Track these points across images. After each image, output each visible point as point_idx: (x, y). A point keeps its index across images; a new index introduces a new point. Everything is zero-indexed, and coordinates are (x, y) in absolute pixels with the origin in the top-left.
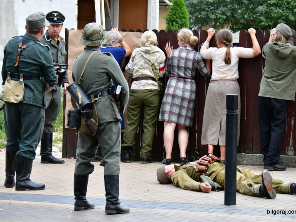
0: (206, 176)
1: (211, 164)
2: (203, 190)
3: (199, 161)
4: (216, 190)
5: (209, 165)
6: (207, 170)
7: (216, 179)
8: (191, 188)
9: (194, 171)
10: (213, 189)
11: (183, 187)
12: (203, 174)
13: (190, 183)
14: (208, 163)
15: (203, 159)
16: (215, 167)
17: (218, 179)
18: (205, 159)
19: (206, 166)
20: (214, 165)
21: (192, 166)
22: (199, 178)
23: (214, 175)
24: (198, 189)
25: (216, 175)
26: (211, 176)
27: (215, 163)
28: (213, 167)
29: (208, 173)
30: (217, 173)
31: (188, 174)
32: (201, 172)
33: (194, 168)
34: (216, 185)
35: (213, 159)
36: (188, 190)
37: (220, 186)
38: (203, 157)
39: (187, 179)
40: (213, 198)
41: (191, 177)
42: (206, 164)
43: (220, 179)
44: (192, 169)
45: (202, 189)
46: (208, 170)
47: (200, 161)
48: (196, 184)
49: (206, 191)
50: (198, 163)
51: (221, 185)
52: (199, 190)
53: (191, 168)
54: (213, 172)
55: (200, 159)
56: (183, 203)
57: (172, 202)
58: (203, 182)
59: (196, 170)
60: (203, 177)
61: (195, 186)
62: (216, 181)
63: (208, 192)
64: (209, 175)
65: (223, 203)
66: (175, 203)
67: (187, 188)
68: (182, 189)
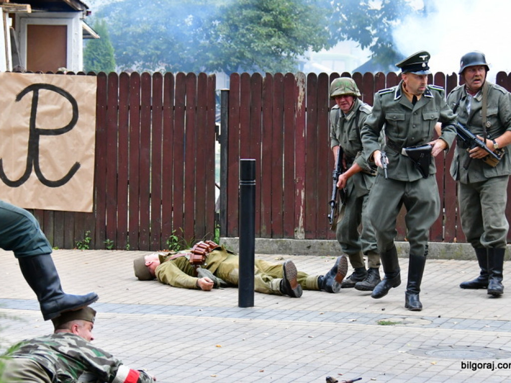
0: (203, 269)
1: (209, 252)
2: (203, 287)
3: (193, 249)
4: (218, 287)
5: (207, 254)
6: (204, 261)
7: (217, 273)
8: (185, 285)
9: (187, 263)
10: (216, 286)
11: (172, 284)
12: (200, 266)
13: (184, 278)
14: (206, 251)
15: (199, 246)
16: (215, 256)
17: (220, 272)
18: (201, 245)
19: (204, 255)
20: (214, 255)
21: (184, 256)
22: (193, 271)
23: (214, 267)
24: (195, 286)
25: (216, 267)
26: (211, 268)
27: (215, 252)
28: (213, 257)
29: (206, 264)
30: (218, 264)
31: (178, 266)
32: (197, 263)
33: (187, 259)
34: (219, 280)
35: (211, 246)
36: (180, 288)
37: (223, 282)
38: (198, 244)
39: (178, 274)
40: (218, 298)
41: (183, 270)
42: (203, 253)
43: (223, 273)
44: (184, 259)
45: (201, 286)
46: (207, 261)
47: (196, 249)
48: (192, 280)
49: (207, 289)
50: (192, 252)
51: (224, 280)
52: (197, 288)
53: (182, 259)
54: (213, 263)
55: (195, 246)
56: (181, 306)
57: (167, 304)
58: (201, 277)
59: (190, 261)
60: (199, 269)
61: (190, 283)
62: (218, 275)
63: (209, 290)
64: (208, 268)
65: (237, 304)
66: (171, 305)
67: (178, 285)
68: (172, 286)
